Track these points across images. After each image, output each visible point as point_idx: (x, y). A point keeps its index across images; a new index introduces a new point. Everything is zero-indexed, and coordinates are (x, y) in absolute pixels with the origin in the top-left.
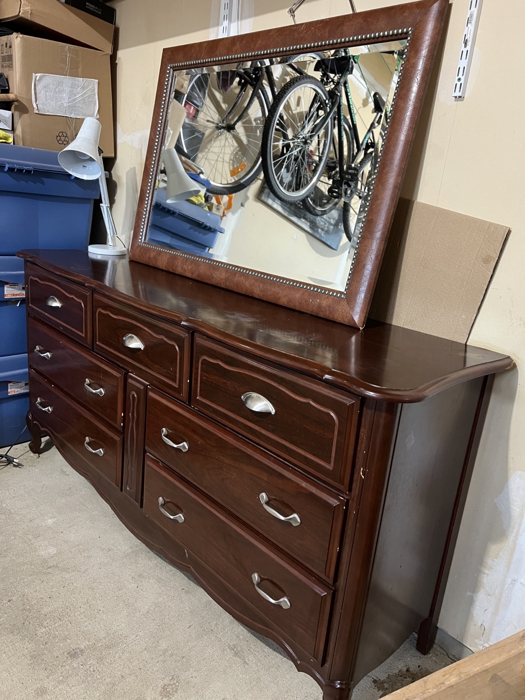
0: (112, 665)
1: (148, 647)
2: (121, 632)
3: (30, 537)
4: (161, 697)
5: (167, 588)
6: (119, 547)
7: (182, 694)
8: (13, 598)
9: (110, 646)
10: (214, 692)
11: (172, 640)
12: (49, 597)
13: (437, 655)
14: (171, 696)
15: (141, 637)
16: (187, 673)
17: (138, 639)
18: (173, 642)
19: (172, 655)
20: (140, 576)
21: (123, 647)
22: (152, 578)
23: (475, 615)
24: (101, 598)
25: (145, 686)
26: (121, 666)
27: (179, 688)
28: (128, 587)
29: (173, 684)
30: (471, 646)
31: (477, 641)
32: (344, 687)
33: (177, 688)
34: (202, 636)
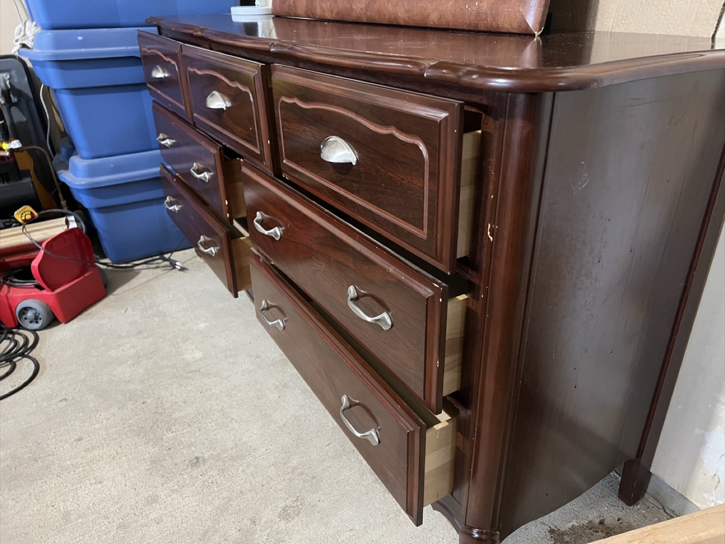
0: (233, 479)
1: (277, 462)
2: (250, 444)
3: (179, 340)
4: (279, 520)
5: (311, 400)
6: (269, 355)
7: (303, 519)
8: (148, 400)
9: (235, 457)
10: (342, 520)
11: (305, 458)
12: (184, 401)
13: (648, 508)
14: (290, 520)
15: (271, 451)
16: (314, 495)
17: (267, 453)
18: (306, 459)
19: (302, 474)
20: (285, 386)
21: (249, 460)
22: (297, 388)
23: (705, 461)
24: (237, 406)
25: (263, 505)
26: (243, 481)
27: (302, 511)
28: (268, 397)
29: (296, 506)
30: (697, 501)
31: (706, 495)
32: (484, 537)
33: (300, 511)
34: (341, 456)
